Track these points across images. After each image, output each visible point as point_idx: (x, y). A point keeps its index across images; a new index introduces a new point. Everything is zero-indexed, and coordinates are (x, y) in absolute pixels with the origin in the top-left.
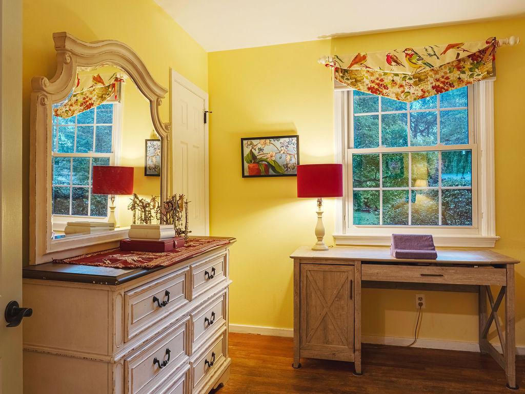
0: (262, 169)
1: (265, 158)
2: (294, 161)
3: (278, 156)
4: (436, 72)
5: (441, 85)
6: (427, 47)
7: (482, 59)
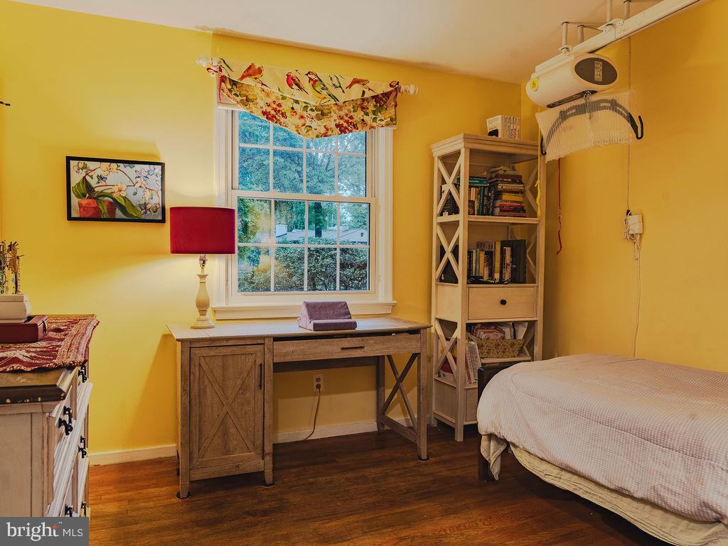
0: (104, 208)
1: (109, 191)
2: (157, 200)
3: (132, 190)
4: (340, 108)
5: (345, 125)
6: (332, 76)
7: (385, 102)
